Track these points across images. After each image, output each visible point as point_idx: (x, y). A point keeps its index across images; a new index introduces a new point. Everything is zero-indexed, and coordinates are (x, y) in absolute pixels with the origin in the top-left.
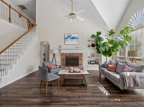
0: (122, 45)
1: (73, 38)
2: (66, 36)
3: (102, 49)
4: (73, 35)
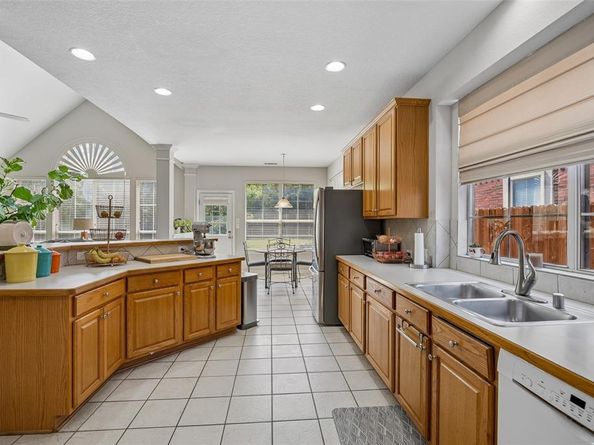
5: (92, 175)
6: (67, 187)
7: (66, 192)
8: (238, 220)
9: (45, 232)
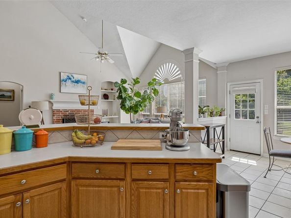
0: (150, 99)
1: (77, 82)
2: (64, 77)
3: (128, 104)
4: (77, 77)
5: (167, 81)
6: (155, 89)
7: (156, 92)
8: (267, 107)
9: (149, 113)
